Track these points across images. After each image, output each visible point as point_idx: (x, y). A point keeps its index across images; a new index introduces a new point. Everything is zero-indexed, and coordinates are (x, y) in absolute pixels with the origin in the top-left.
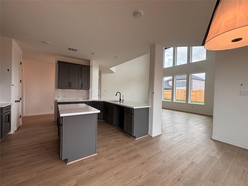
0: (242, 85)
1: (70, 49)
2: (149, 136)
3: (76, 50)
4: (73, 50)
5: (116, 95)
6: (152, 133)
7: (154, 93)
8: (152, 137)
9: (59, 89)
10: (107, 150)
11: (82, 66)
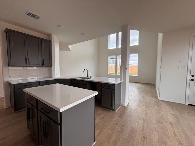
0: (179, 62)
1: (29, 14)
2: (122, 106)
3: (38, 18)
4: (34, 16)
5: (84, 72)
6: (125, 103)
7: (126, 69)
8: (125, 107)
9: (9, 67)
10: (101, 132)
11: (42, 40)
